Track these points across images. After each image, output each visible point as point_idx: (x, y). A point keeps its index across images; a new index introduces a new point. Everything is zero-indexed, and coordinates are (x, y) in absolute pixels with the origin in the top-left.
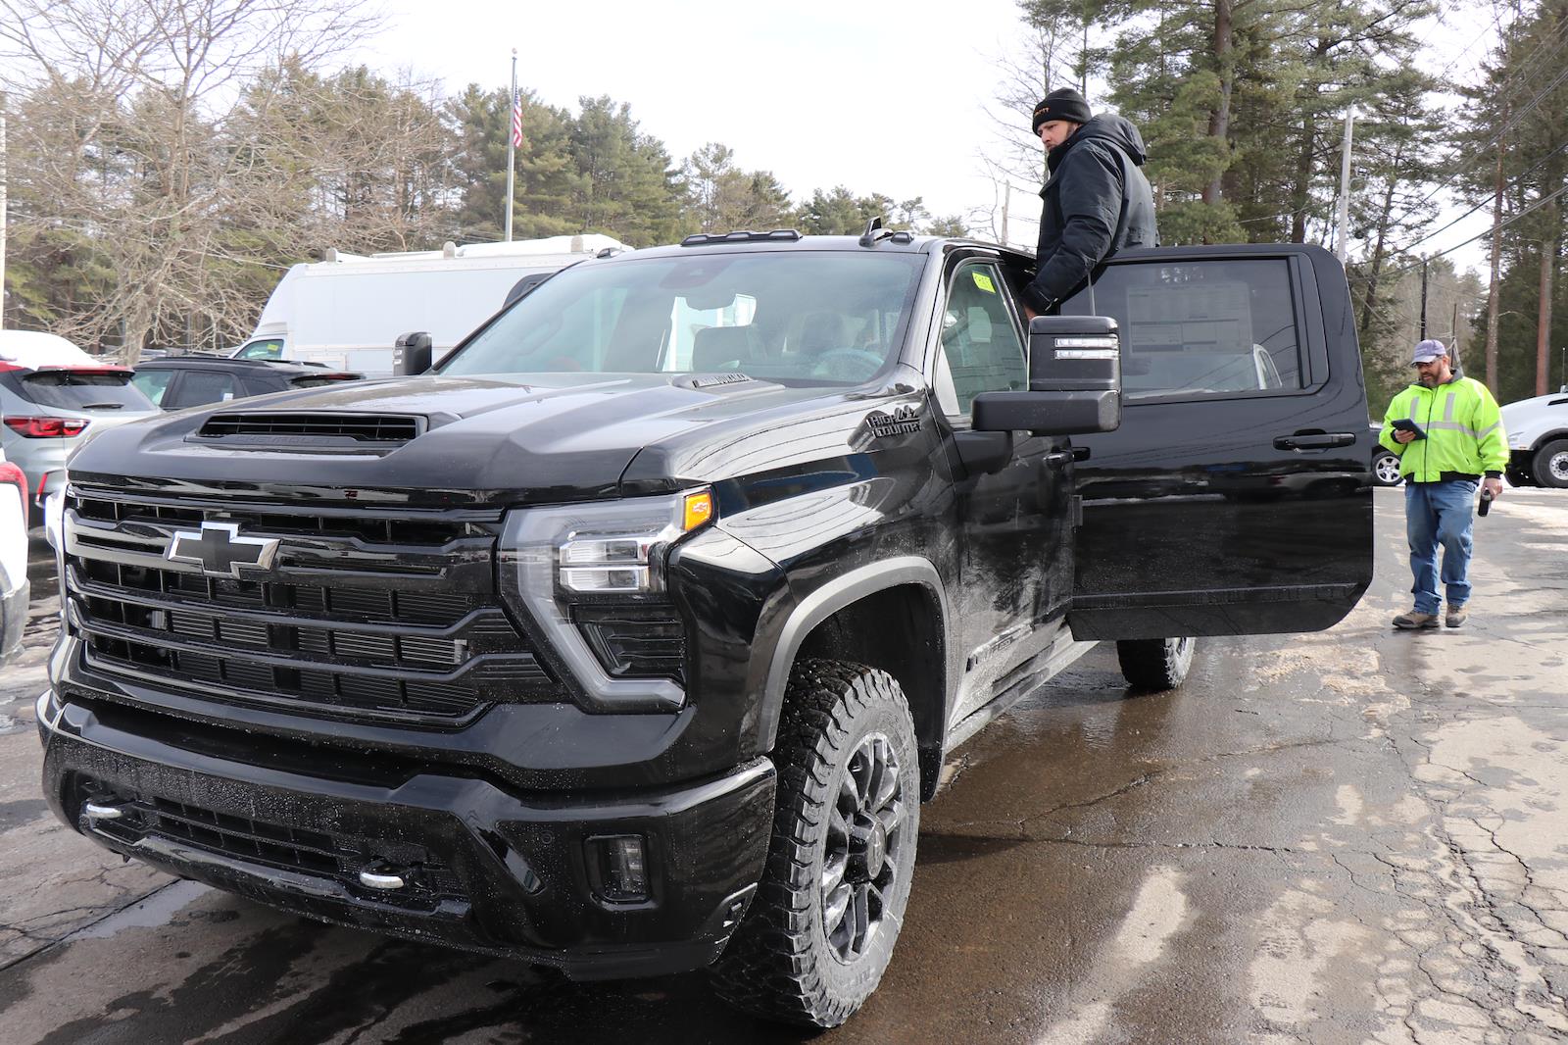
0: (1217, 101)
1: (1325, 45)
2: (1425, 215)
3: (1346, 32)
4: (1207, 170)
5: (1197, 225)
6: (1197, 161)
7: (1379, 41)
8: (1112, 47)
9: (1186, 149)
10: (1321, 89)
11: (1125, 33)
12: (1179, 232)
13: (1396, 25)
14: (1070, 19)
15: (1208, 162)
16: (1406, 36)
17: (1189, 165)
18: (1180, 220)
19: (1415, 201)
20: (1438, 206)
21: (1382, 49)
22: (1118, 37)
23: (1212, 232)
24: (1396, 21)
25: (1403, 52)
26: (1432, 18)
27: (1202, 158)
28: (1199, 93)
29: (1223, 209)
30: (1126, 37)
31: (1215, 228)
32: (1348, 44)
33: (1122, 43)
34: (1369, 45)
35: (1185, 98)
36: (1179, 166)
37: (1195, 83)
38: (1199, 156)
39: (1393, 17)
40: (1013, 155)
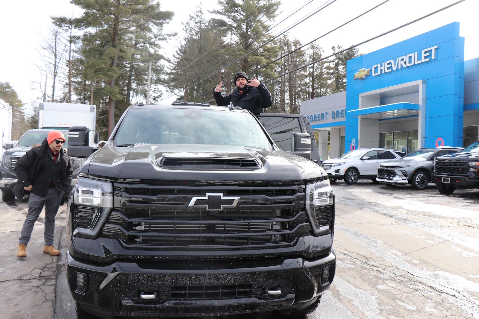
0: (114, 57)
1: (136, 44)
2: (159, 94)
3: (142, 40)
4: (111, 77)
5: (108, 93)
6: (109, 74)
7: (151, 45)
8: (82, 36)
9: (105, 70)
10: (135, 56)
11: (86, 32)
12: (103, 94)
13: (156, 41)
14: (68, 25)
15: (112, 75)
16: (158, 44)
17: (106, 74)
18: (103, 91)
19: (156, 90)
20: (162, 92)
21: (151, 47)
22: (84, 33)
23: (113, 96)
24: (156, 40)
25: (157, 49)
26: (165, 41)
27: (110, 73)
28: (110, 54)
29: (116, 89)
30: (86, 34)
31: (113, 94)
32: (142, 44)
33: (85, 35)
34: (148, 45)
35: (106, 55)
36: (104, 75)
37: (110, 50)
38: (110, 72)
39: (155, 39)
40: (46, 65)
